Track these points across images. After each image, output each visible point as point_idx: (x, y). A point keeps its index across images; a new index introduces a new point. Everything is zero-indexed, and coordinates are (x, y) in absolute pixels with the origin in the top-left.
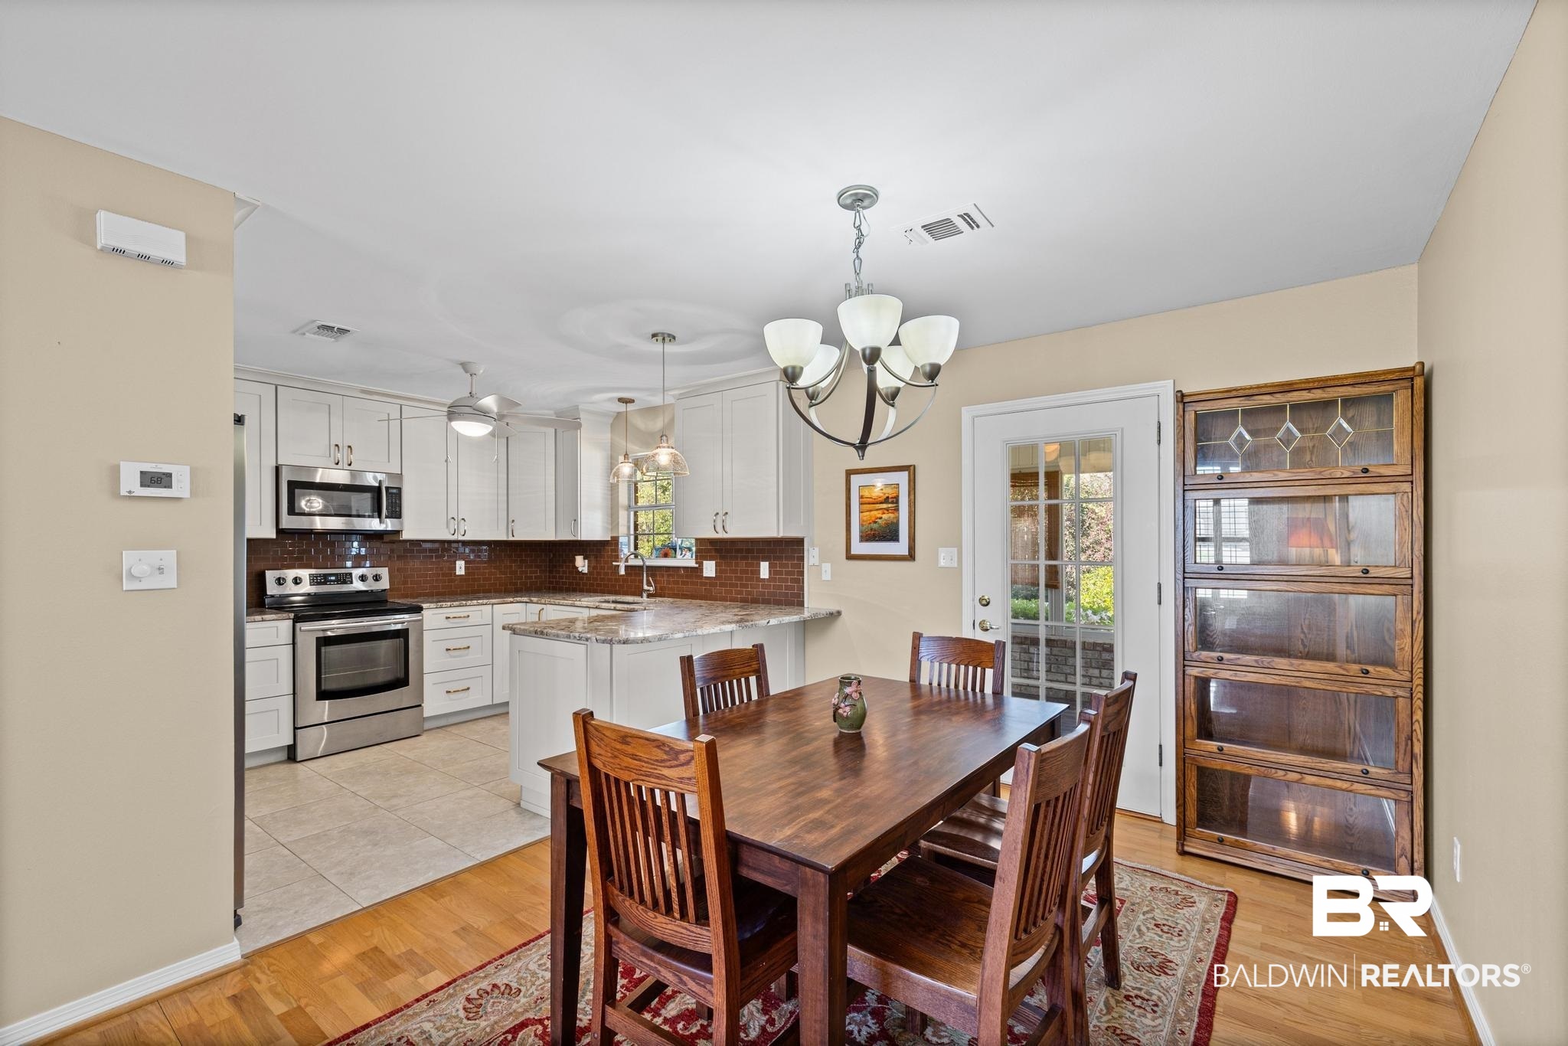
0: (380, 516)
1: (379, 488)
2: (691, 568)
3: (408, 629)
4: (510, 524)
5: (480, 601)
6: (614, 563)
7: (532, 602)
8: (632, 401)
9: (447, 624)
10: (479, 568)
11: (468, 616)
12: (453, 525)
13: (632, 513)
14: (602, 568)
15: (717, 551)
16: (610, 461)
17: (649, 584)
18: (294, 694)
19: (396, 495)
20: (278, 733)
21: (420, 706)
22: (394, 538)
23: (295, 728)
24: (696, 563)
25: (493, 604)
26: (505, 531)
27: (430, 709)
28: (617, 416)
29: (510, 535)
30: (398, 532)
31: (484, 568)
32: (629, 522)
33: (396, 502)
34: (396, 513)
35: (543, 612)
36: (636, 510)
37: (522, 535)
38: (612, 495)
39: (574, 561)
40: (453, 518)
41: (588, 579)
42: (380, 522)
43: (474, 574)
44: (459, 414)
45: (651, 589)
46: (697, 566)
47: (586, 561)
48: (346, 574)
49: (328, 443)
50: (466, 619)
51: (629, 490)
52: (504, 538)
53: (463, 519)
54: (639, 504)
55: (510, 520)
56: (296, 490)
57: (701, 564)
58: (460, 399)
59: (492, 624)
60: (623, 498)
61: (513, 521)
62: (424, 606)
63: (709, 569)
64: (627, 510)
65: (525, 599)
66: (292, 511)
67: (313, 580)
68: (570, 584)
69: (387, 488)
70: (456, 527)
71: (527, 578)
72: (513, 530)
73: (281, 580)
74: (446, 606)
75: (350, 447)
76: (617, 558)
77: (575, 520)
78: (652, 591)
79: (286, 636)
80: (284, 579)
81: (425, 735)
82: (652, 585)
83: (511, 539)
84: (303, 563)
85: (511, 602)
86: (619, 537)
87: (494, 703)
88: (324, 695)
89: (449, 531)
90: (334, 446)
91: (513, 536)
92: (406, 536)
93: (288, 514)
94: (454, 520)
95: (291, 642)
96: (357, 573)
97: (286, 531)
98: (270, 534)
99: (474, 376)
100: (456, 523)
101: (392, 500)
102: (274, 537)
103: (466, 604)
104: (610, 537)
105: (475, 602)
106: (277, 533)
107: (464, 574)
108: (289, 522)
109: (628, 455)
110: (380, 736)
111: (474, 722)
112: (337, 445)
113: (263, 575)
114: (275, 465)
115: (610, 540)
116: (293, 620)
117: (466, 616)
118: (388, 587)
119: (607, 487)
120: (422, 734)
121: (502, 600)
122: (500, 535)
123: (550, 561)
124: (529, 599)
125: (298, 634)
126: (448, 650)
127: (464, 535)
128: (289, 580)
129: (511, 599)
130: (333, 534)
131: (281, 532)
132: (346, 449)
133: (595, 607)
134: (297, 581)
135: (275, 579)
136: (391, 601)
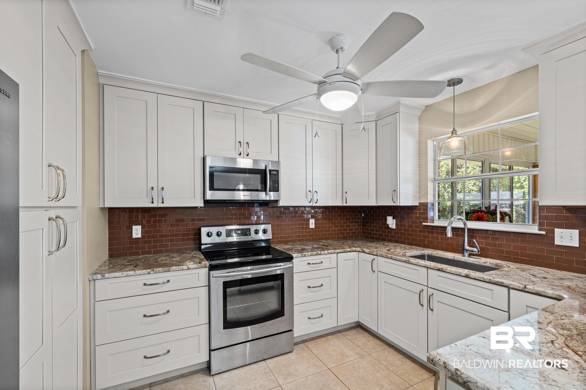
0: (265, 190)
1: (265, 170)
2: (534, 234)
3: (283, 274)
4: (345, 195)
5: (330, 251)
6: (423, 224)
7: (364, 252)
8: (459, 81)
9: (308, 268)
10: (322, 224)
11: (322, 262)
12: (309, 195)
13: (437, 185)
14: (409, 226)
15: (580, 219)
16: (418, 145)
17: (471, 244)
18: (210, 323)
19: (275, 175)
20: (199, 352)
21: (292, 330)
22: (274, 205)
23: (210, 350)
25: (338, 253)
26: (340, 199)
27: (297, 331)
28: (425, 109)
30: (276, 201)
31: (326, 223)
32: (434, 191)
33: (275, 180)
34: (276, 188)
35: (375, 262)
36: (439, 182)
37: (353, 202)
38: (419, 171)
39: (386, 219)
40: (310, 191)
41: (395, 233)
42: (266, 195)
43: (320, 228)
46: (544, 233)
47: (395, 220)
48: (247, 229)
49: (235, 141)
50: (320, 265)
51: (435, 166)
52: (340, 204)
53: (316, 192)
55: (344, 192)
56: (215, 173)
57: (551, 232)
59: (337, 268)
60: (430, 172)
61: (346, 192)
62: (294, 255)
64: (433, 181)
65: (359, 249)
66: (212, 188)
67: (228, 233)
68: (379, 235)
69: (270, 171)
70: (312, 198)
71: (350, 230)
72: (346, 199)
73: (210, 234)
74: (308, 255)
75: (247, 143)
76: (426, 219)
77: (395, 191)
78: (476, 252)
79: (203, 281)
80: (211, 233)
81: (294, 351)
82: (477, 246)
83: (345, 204)
84: (221, 222)
85: (350, 252)
86: (427, 203)
87: (338, 325)
88: (229, 324)
89: (307, 200)
90: (238, 143)
91: (346, 203)
92: (281, 204)
93: (210, 190)
94: (311, 192)
95: (208, 285)
96: (253, 228)
97: (209, 201)
98: (200, 204)
99: (340, 51)
100: (312, 194)
101: (273, 179)
102: (202, 205)
103: (321, 253)
104: (419, 203)
105: (326, 252)
106: (204, 203)
107: (314, 227)
108: (211, 195)
109: (456, 130)
110: (266, 354)
111: (325, 338)
112: (240, 142)
113: (200, 230)
114: (202, 156)
115: (418, 205)
116: (209, 268)
117: (320, 262)
118: (271, 237)
119: (417, 165)
120: (293, 350)
121: (343, 250)
122: (338, 203)
123: (364, 218)
124: (362, 250)
125: (212, 279)
126: (309, 287)
127: (316, 203)
128: (214, 234)
129: (349, 249)
130: (237, 203)
131: (206, 202)
132: (245, 145)
133: (437, 269)
134: (219, 234)
135: (206, 233)
136: (273, 247)
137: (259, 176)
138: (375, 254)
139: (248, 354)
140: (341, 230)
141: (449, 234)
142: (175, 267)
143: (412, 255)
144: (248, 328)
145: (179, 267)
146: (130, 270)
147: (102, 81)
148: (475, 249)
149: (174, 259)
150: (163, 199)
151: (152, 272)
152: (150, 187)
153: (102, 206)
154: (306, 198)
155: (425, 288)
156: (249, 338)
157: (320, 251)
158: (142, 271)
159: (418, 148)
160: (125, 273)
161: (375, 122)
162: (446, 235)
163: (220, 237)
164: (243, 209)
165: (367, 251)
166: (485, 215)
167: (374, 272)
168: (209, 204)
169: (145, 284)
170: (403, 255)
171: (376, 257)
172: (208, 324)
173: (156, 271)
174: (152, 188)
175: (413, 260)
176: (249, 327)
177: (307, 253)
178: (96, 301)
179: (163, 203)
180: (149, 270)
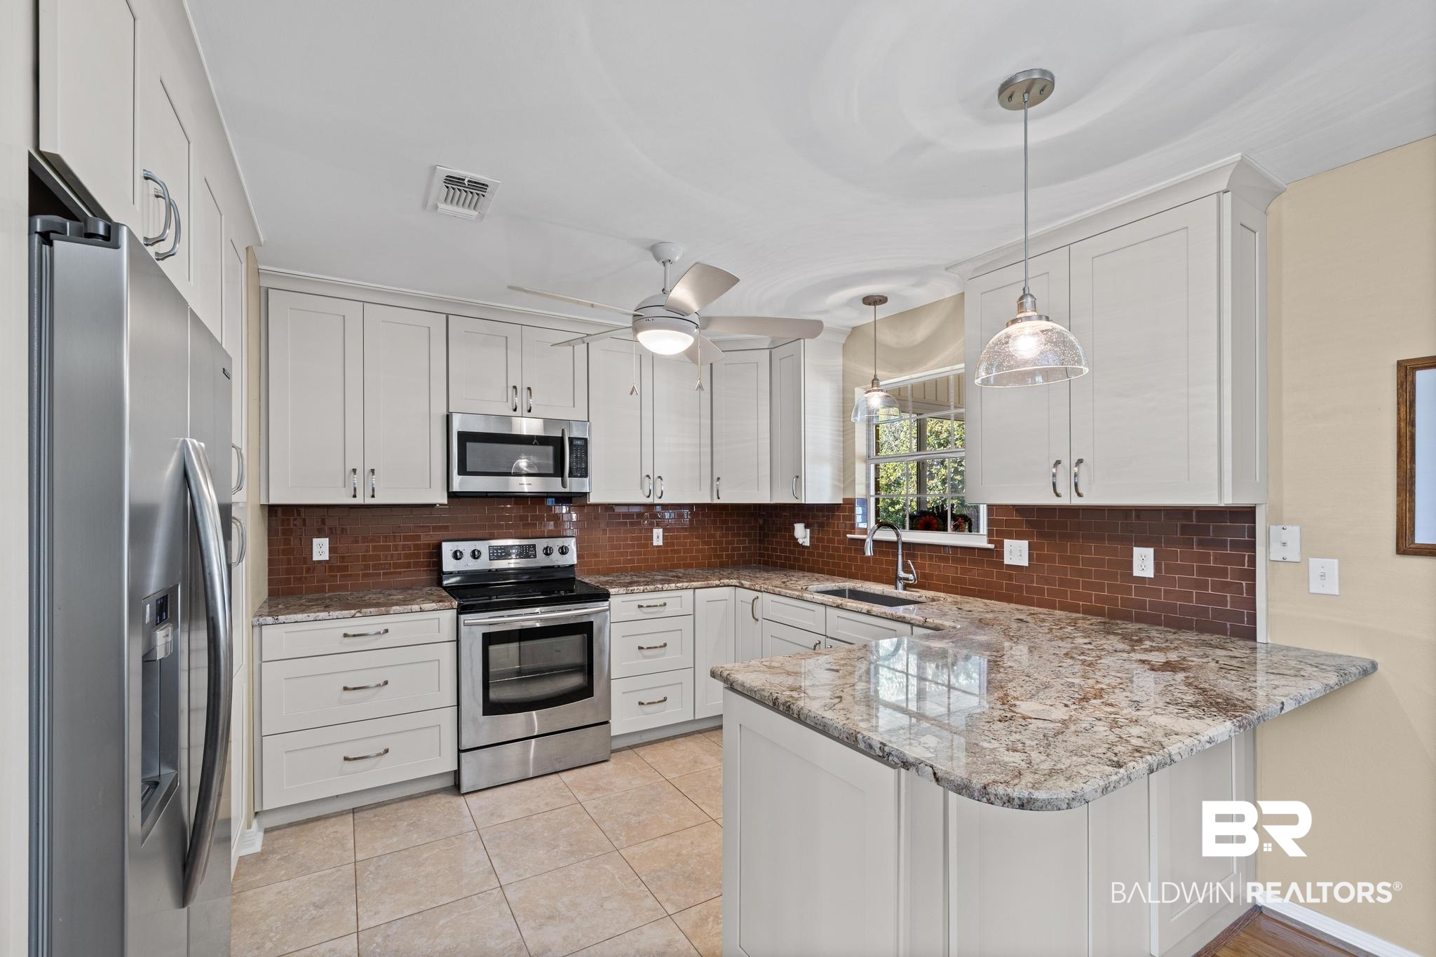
0: (562, 475)
1: (562, 440)
2: (980, 549)
3: (592, 622)
4: (716, 483)
5: (679, 585)
6: (847, 535)
7: (742, 586)
8: (883, 300)
9: (639, 614)
10: (677, 538)
11: (665, 604)
12: (648, 484)
13: (873, 467)
14: (830, 541)
15: (1030, 524)
16: (841, 396)
17: (907, 569)
18: (458, 705)
19: (581, 447)
20: (440, 756)
21: (607, 722)
22: (582, 500)
23: (460, 751)
24: (990, 542)
25: (695, 589)
26: (708, 492)
27: (618, 726)
28: (851, 333)
29: (715, 496)
30: (584, 495)
31: (685, 537)
32: (868, 478)
33: (581, 457)
34: (582, 471)
35: (758, 603)
36: (877, 461)
37: (730, 496)
38: (844, 440)
39: (792, 529)
40: (648, 476)
41: (810, 554)
42: (563, 483)
43: (673, 545)
44: (647, 319)
45: (911, 576)
46: (991, 546)
47: (808, 530)
48: (529, 546)
49: (505, 385)
50: (662, 608)
51: (869, 434)
52: (708, 501)
53: (660, 477)
54: (882, 453)
55: (715, 478)
56: (468, 444)
57: (1000, 545)
58: (652, 297)
59: (694, 614)
60: (861, 444)
61: (718, 479)
62: (612, 591)
63: (1016, 552)
64: (866, 462)
65: (734, 582)
66: (463, 471)
67: (493, 553)
68: (787, 558)
69: (571, 440)
70: (651, 488)
71: (733, 549)
72: (718, 491)
73: (458, 554)
74: (638, 591)
75: (529, 389)
76: (853, 528)
77: (797, 477)
78: (912, 580)
79: (448, 632)
80: (461, 553)
81: (613, 760)
82: (912, 571)
83: (716, 501)
84: (480, 533)
85: (718, 586)
86: (855, 499)
87: (696, 718)
88: (492, 708)
89: (643, 492)
90: (512, 388)
91: (719, 498)
92: (593, 499)
93: (460, 473)
94: (650, 478)
95: (455, 639)
96: (541, 544)
97: (458, 494)
98: (441, 498)
99: (668, 264)
100: (652, 482)
101: (577, 454)
102: (445, 501)
103: (662, 588)
104: (843, 499)
105: (673, 585)
106: (448, 497)
107: (662, 544)
108: (460, 484)
109: (878, 380)
110: (560, 762)
111: (672, 741)
112: (515, 387)
113: (439, 547)
114: (445, 413)
115: (842, 503)
116: (457, 611)
117: (662, 603)
118: (575, 562)
119: (839, 431)
120: (610, 758)
121: (706, 582)
122: (704, 497)
123: (761, 528)
124: (739, 582)
125: (463, 629)
126: (640, 648)
127: (660, 498)
128: (467, 554)
129: (717, 582)
130: (511, 497)
131: (452, 495)
132: (525, 392)
133: (835, 605)
134: (475, 555)
135: (452, 552)
136: (579, 579)
137: (550, 449)
138: (758, 589)
139: (531, 761)
140: (715, 550)
141: (869, 552)
142: (398, 607)
143: (819, 590)
144: (532, 715)
145: (405, 607)
146: (318, 611)
147: (265, 283)
148: (911, 575)
149: (392, 597)
150: (373, 490)
151: (358, 615)
152: (349, 468)
153: (264, 502)
154: (641, 488)
155: (822, 639)
156: (534, 732)
157: (661, 584)
158: (341, 612)
159: (841, 400)
160: (312, 616)
161: (768, 351)
162: (864, 554)
163: (478, 560)
164: (523, 508)
165: (747, 583)
166: (935, 521)
167: (757, 620)
168: (458, 500)
169: (346, 635)
170: (802, 588)
171: (759, 594)
172: (456, 707)
173: (366, 613)
174: (354, 470)
175: (819, 597)
176: (534, 713)
177: (636, 588)
178: (263, 660)
179: (373, 496)
180: (353, 612)
